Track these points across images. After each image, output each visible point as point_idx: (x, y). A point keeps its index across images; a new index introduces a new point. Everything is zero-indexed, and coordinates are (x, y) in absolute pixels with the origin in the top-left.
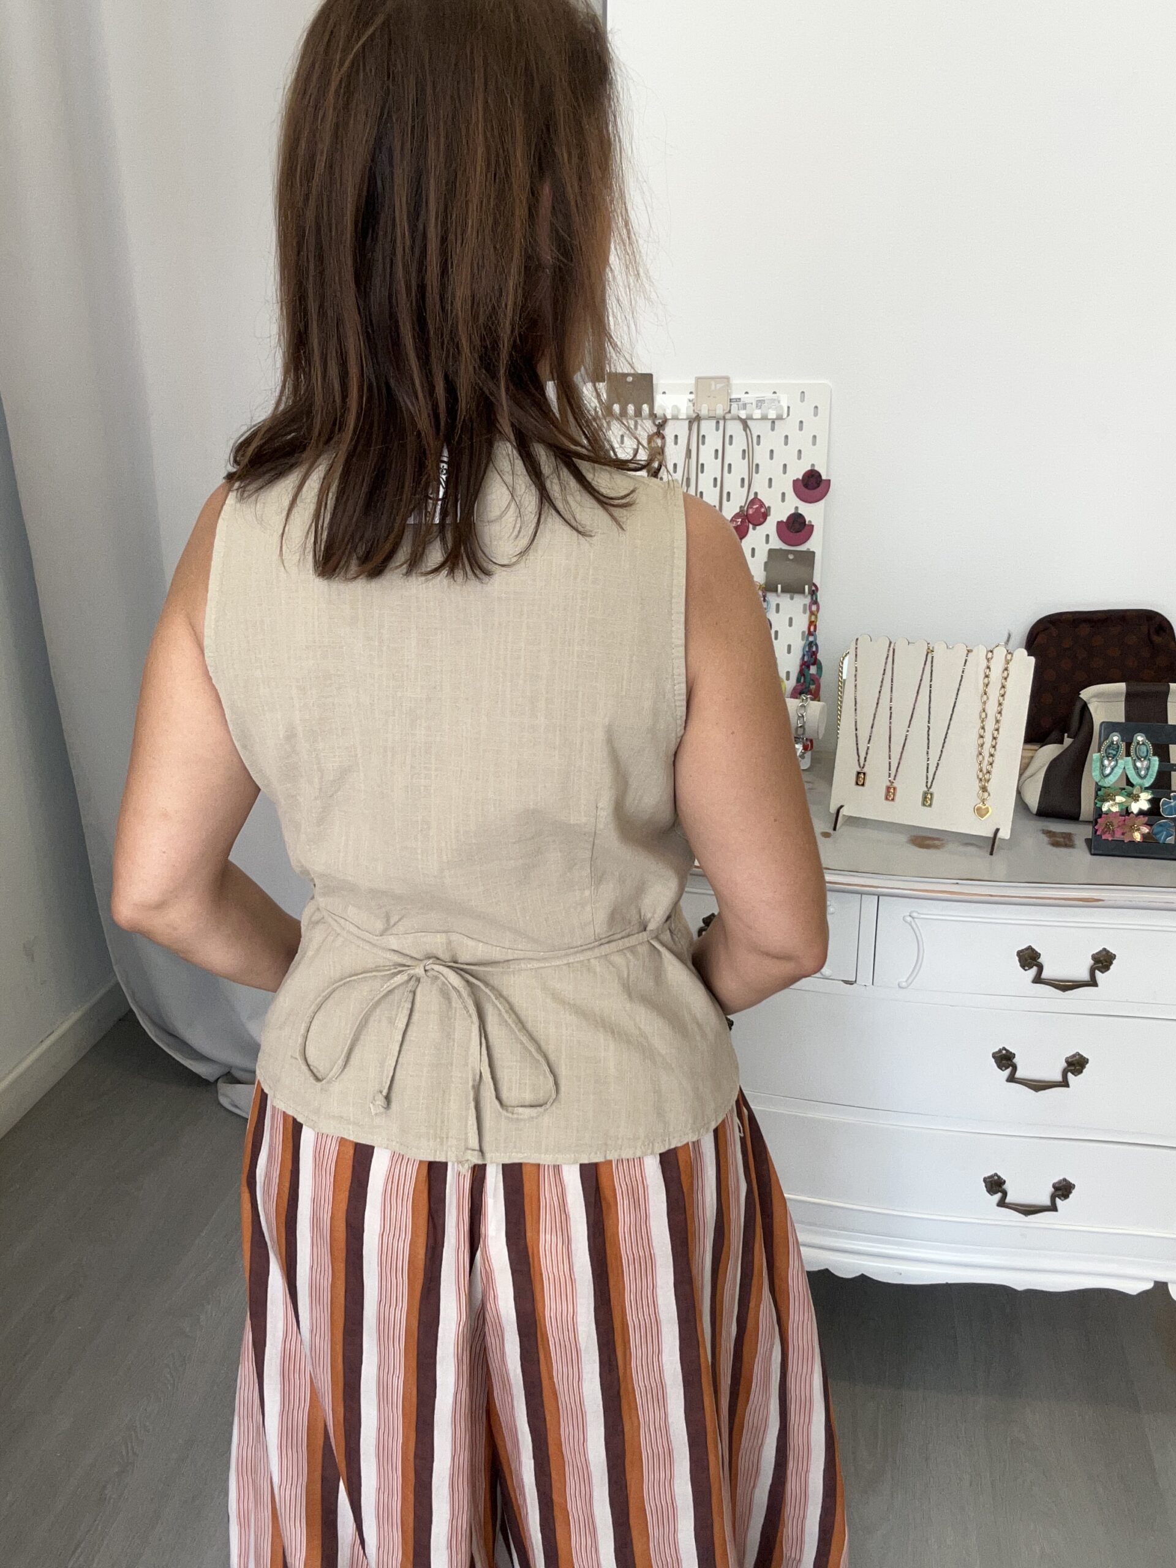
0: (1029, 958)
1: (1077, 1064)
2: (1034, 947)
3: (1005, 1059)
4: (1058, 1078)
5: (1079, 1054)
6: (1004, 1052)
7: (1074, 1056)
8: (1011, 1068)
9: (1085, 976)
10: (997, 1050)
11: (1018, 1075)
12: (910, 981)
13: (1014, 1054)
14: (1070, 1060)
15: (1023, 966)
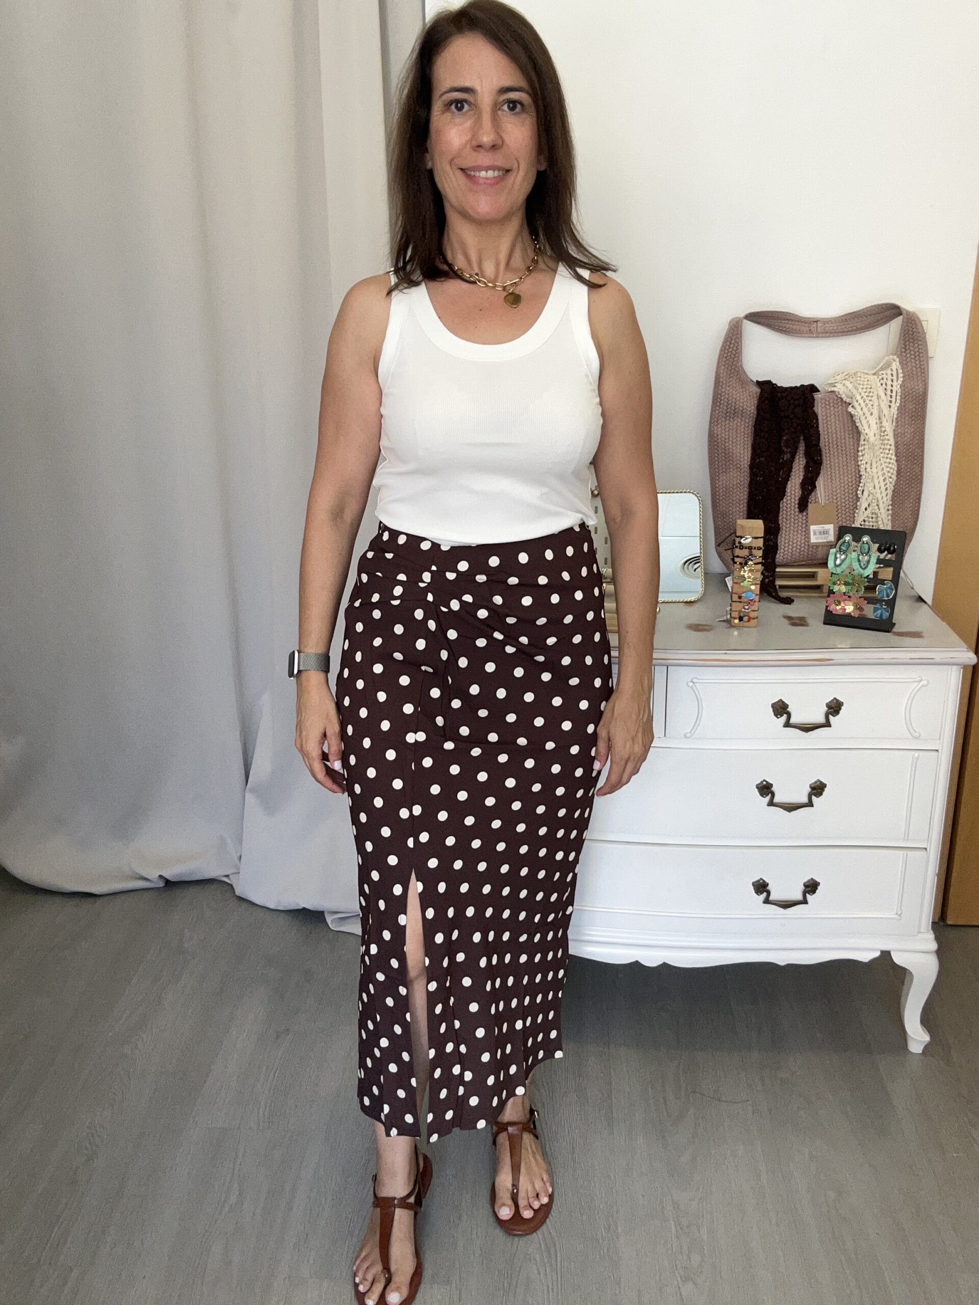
0: (780, 709)
1: (818, 789)
2: (784, 700)
3: (765, 789)
4: (805, 800)
5: (819, 781)
6: (765, 783)
7: (816, 782)
8: (770, 795)
9: (822, 720)
10: (759, 782)
11: (776, 800)
12: (692, 732)
13: (772, 785)
14: (813, 786)
15: (776, 715)
